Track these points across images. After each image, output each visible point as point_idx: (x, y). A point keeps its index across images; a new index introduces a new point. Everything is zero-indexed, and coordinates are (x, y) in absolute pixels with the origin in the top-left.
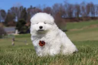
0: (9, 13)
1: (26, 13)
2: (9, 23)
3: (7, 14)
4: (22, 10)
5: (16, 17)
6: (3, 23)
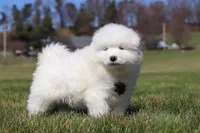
0: (82, 10)
1: (115, 11)
2: (81, 30)
3: (78, 11)
4: (107, 5)
5: (97, 19)
6: (71, 28)
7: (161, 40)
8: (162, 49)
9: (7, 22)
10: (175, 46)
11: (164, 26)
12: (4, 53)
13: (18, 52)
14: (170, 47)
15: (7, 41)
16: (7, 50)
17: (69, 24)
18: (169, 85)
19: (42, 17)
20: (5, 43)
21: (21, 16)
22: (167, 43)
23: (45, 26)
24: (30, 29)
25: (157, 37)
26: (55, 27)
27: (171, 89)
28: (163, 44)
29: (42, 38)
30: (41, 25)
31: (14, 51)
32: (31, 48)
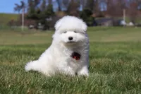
2: (71, 13)
5: (81, 6)
7: (122, 20)
8: (122, 26)
9: (25, 7)
10: (131, 24)
11: (124, 11)
12: (23, 27)
13: (31, 26)
14: (128, 25)
15: (25, 19)
16: (25, 25)
17: (64, 9)
18: (119, 51)
19: (47, 4)
20: (23, 20)
21: (34, 3)
22: (126, 22)
23: (48, 10)
24: (39, 12)
25: (119, 18)
26: (55, 11)
27: (120, 53)
28: (123, 23)
29: (46, 18)
30: (46, 9)
31: (29, 25)
32: (40, 24)
